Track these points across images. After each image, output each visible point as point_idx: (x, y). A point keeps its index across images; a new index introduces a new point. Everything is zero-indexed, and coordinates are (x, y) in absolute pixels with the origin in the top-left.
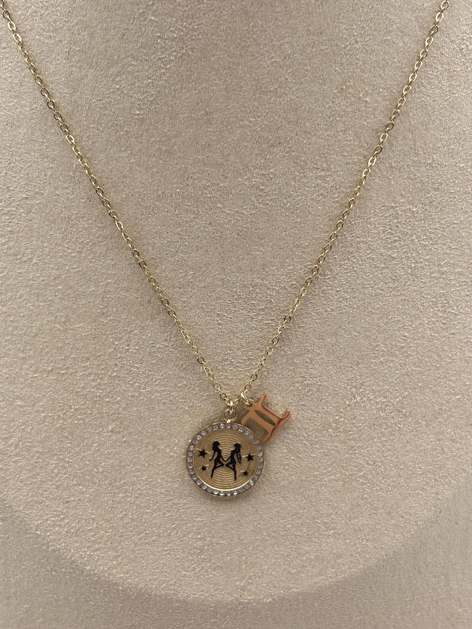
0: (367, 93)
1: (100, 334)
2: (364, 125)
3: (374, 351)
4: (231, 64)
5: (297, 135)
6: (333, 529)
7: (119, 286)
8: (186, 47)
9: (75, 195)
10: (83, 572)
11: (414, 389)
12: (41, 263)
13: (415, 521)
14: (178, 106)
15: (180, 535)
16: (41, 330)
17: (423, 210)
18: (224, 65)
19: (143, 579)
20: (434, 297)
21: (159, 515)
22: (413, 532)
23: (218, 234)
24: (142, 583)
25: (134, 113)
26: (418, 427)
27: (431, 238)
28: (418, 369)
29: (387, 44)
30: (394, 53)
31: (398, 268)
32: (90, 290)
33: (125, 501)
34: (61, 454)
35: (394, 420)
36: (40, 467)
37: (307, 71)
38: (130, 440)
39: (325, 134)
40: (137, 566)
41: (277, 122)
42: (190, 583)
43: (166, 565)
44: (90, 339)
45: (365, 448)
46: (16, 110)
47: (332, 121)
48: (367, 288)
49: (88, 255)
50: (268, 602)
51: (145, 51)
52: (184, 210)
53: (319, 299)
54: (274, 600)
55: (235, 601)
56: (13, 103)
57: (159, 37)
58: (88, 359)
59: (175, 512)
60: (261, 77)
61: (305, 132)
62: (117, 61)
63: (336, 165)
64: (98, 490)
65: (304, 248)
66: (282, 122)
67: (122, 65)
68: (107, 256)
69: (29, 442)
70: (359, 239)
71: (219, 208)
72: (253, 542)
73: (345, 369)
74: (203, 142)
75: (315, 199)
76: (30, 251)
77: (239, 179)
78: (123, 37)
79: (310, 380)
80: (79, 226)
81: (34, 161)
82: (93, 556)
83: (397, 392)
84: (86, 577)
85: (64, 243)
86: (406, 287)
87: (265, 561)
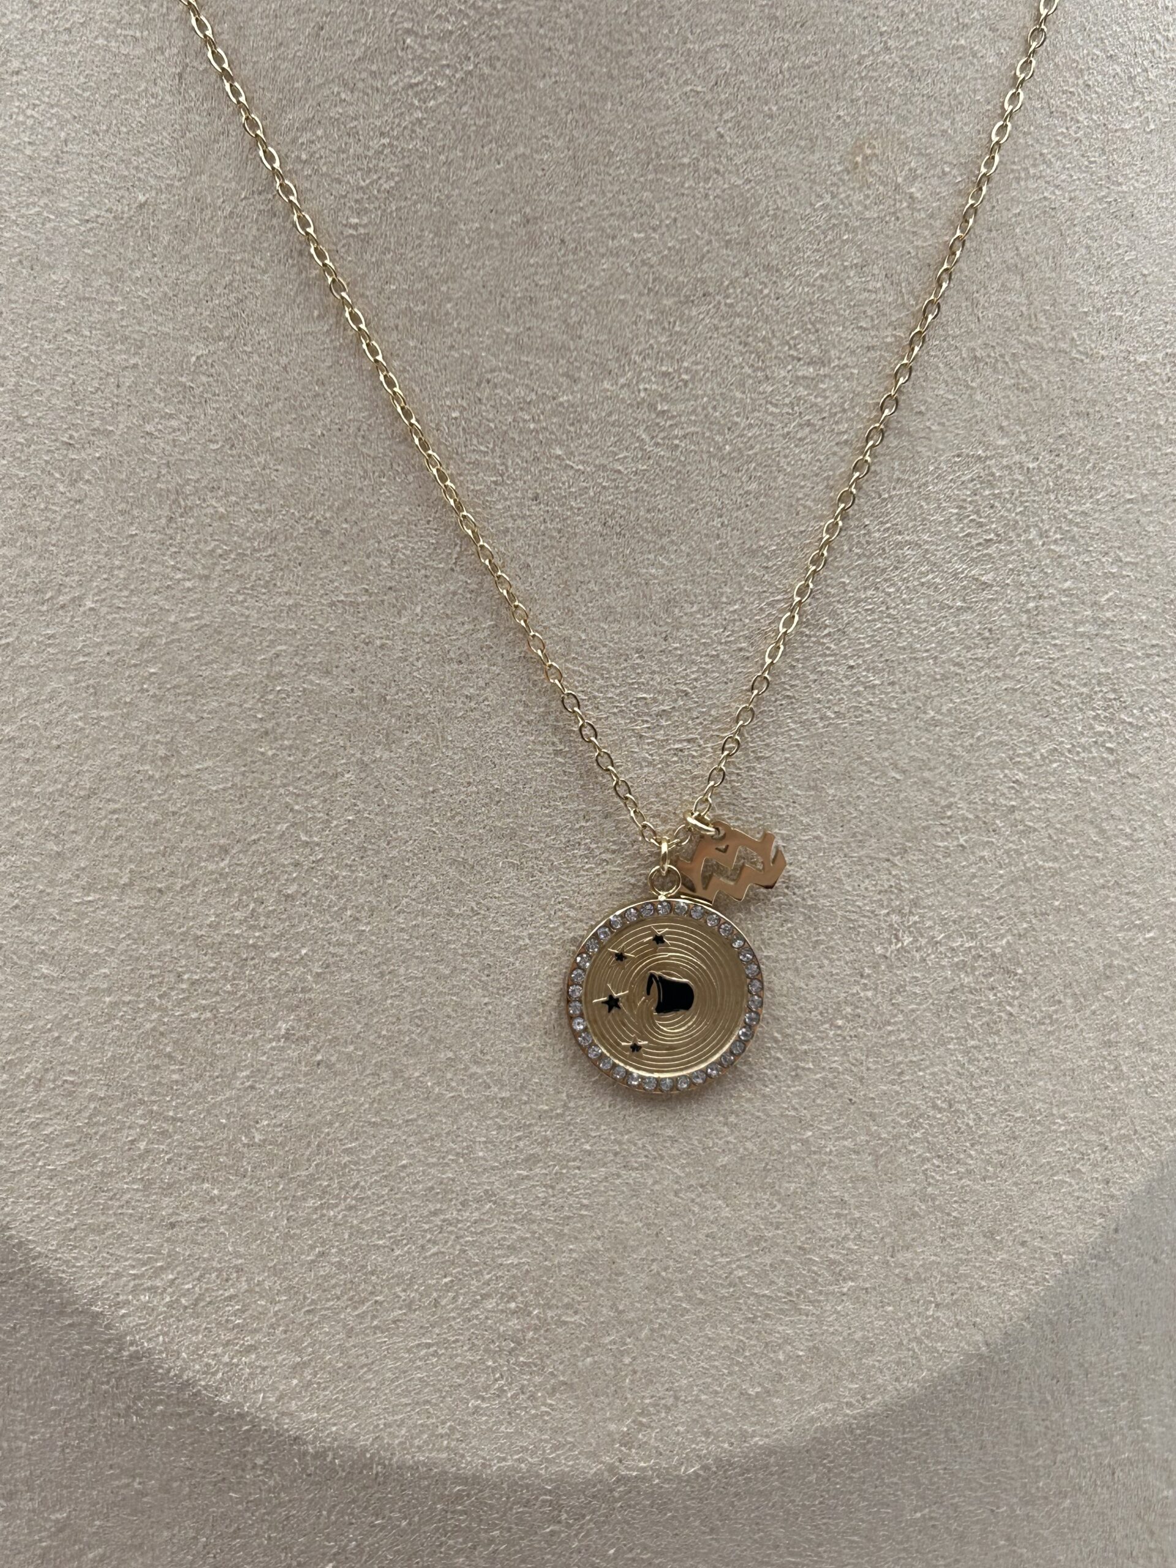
0: (912, 176)
1: (255, 784)
2: (909, 253)
3: (943, 818)
4: (586, 98)
5: (747, 275)
6: (852, 1280)
7: (306, 660)
8: (477, 55)
9: (193, 434)
10: (213, 1412)
11: (1042, 914)
12: (104, 610)
13: (1056, 1255)
14: (454, 203)
15: (463, 1304)
16: (105, 780)
17: (1052, 466)
18: (569, 101)
19: (371, 1423)
20: (1085, 685)
21: (409, 1253)
22: (1051, 1283)
23: (554, 524)
24: (366, 1433)
25: (344, 222)
26: (1056, 1012)
27: (1074, 537)
28: (1051, 864)
29: (959, 58)
30: (976, 79)
31: (996, 611)
32: (230, 673)
33: (320, 1218)
34: (155, 1102)
35: (995, 995)
36: (102, 1136)
37: (771, 117)
38: (333, 1059)
39: (814, 273)
40: (353, 1389)
41: (700, 242)
42: (490, 1430)
43: (428, 1385)
44: (232, 800)
45: (927, 1067)
46: (43, 224)
47: (831, 242)
48: (923, 659)
49: (227, 585)
50: (689, 1475)
51: (374, 68)
52: (469, 463)
53: (806, 687)
54: (705, 1468)
55: (606, 1474)
56: (37, 209)
57: (408, 32)
58: (227, 852)
59: (450, 1243)
60: (659, 131)
61: (767, 268)
62: (303, 93)
63: (842, 352)
64: (251, 1191)
65: (768, 559)
66: (709, 242)
67: (314, 104)
68: (275, 585)
69: (72, 1072)
70: (900, 538)
71: (558, 457)
72: (651, 1317)
73: (872, 864)
74: (516, 293)
75: (792, 435)
76: (77, 578)
77: (606, 385)
78: (318, 35)
79: (785, 895)
80: (204, 511)
81: (90, 352)
82: (237, 1365)
83: (1002, 924)
84: (220, 1423)
85: (164, 555)
86: (1017, 659)
87: (681, 1367)
